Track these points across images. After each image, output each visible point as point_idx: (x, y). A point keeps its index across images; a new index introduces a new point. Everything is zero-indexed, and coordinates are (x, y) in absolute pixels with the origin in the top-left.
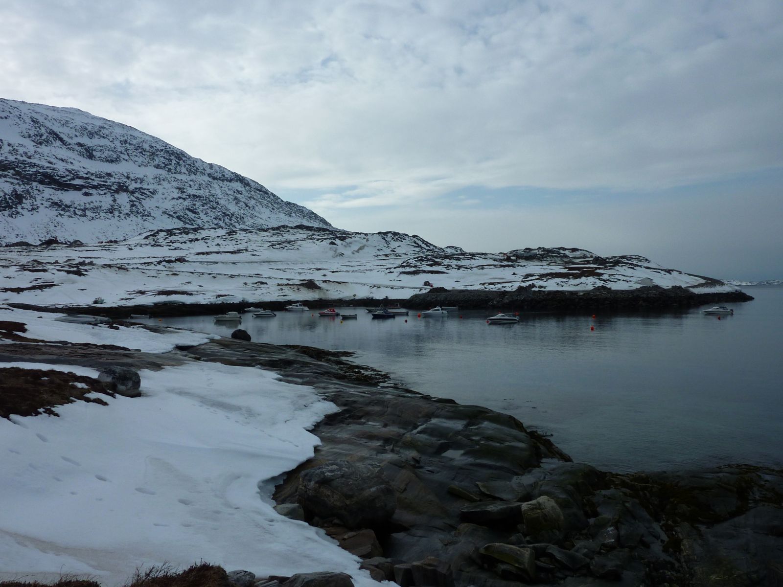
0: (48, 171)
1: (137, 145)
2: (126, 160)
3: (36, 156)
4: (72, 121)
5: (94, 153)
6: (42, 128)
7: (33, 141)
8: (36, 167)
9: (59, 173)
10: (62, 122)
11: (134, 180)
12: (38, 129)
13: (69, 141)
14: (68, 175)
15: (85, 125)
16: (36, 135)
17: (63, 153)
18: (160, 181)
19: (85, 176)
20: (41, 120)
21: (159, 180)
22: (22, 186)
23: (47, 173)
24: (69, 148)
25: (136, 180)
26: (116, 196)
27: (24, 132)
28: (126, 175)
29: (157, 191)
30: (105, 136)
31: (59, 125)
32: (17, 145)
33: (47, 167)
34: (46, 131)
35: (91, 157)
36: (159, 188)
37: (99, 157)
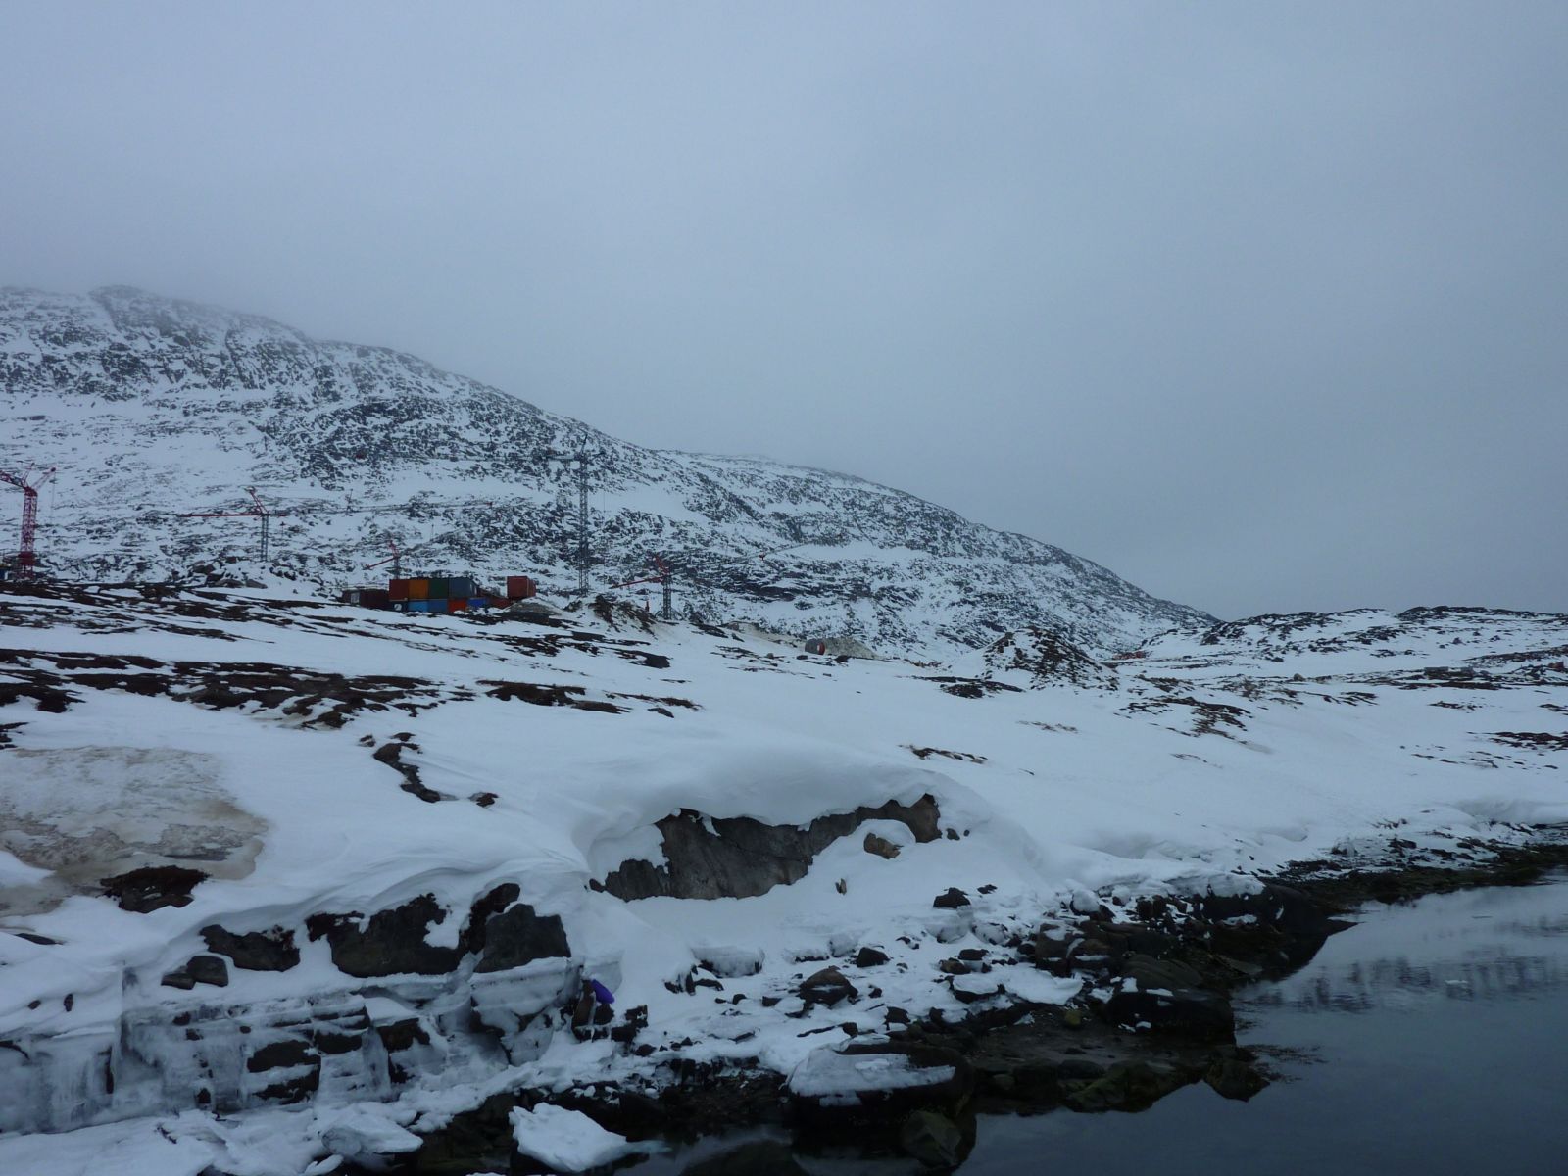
0: (738, 565)
1: (873, 508)
2: (858, 538)
3: (716, 541)
4: (761, 475)
5: (803, 529)
6: (717, 490)
7: (707, 516)
8: (718, 560)
9: (756, 568)
10: (745, 479)
11: (877, 574)
12: (712, 494)
13: (761, 510)
14: (769, 573)
15: (782, 480)
16: (709, 505)
17: (756, 533)
18: (922, 573)
19: (797, 571)
20: (713, 477)
21: (920, 570)
22: (699, 598)
23: (736, 569)
24: (760, 524)
25: (879, 573)
26: (852, 605)
27: (691, 501)
28: (862, 565)
29: (920, 591)
30: (818, 496)
31: (742, 484)
32: (685, 524)
33: (736, 560)
34: (725, 496)
35: (798, 536)
36: (924, 586)
37: (811, 537)
